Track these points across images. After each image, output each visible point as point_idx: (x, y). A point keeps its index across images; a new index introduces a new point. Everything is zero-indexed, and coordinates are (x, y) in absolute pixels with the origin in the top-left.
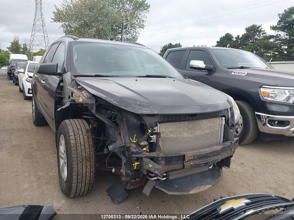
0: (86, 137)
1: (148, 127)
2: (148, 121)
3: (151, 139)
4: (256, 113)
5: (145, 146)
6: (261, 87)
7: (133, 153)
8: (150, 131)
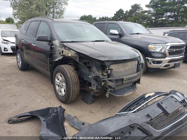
0: (74, 73)
1: (107, 66)
2: (107, 64)
3: (108, 72)
4: (146, 58)
5: (106, 75)
6: (149, 44)
7: (101, 79)
8: (108, 68)
